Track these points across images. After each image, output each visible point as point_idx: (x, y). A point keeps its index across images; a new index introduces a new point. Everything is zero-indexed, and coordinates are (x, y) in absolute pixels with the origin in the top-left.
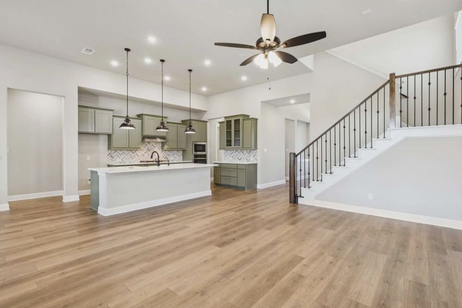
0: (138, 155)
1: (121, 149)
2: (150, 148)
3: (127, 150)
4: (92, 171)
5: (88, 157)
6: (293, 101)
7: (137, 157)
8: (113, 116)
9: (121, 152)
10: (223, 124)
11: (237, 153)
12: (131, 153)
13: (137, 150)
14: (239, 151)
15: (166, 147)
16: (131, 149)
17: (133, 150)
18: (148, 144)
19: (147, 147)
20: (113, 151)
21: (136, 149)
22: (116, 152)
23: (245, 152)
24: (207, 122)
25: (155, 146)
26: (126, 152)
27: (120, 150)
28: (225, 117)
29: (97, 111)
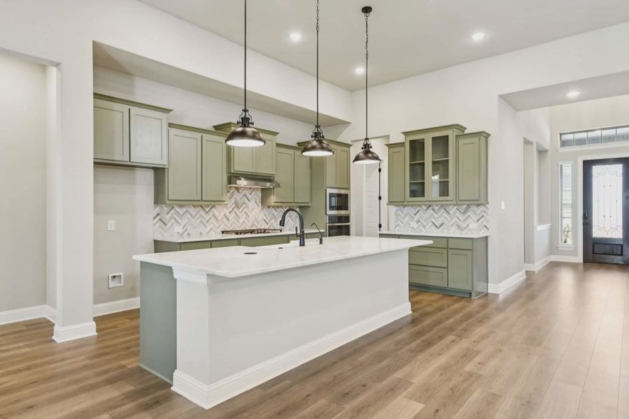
0: (216, 219)
1: (182, 203)
2: (240, 202)
3: (195, 206)
4: (143, 264)
5: (110, 222)
6: (573, 94)
7: (213, 220)
8: (170, 125)
9: (181, 211)
10: (401, 149)
11: (430, 211)
12: (202, 212)
13: (213, 206)
14: (436, 208)
15: (273, 199)
16: (204, 203)
17: (207, 206)
18: (236, 192)
19: (233, 201)
20: (166, 209)
21: (214, 203)
22: (173, 211)
23: (453, 210)
24: (349, 146)
25: (250, 197)
26: (193, 211)
27: (181, 206)
28: (406, 134)
29: (134, 110)
